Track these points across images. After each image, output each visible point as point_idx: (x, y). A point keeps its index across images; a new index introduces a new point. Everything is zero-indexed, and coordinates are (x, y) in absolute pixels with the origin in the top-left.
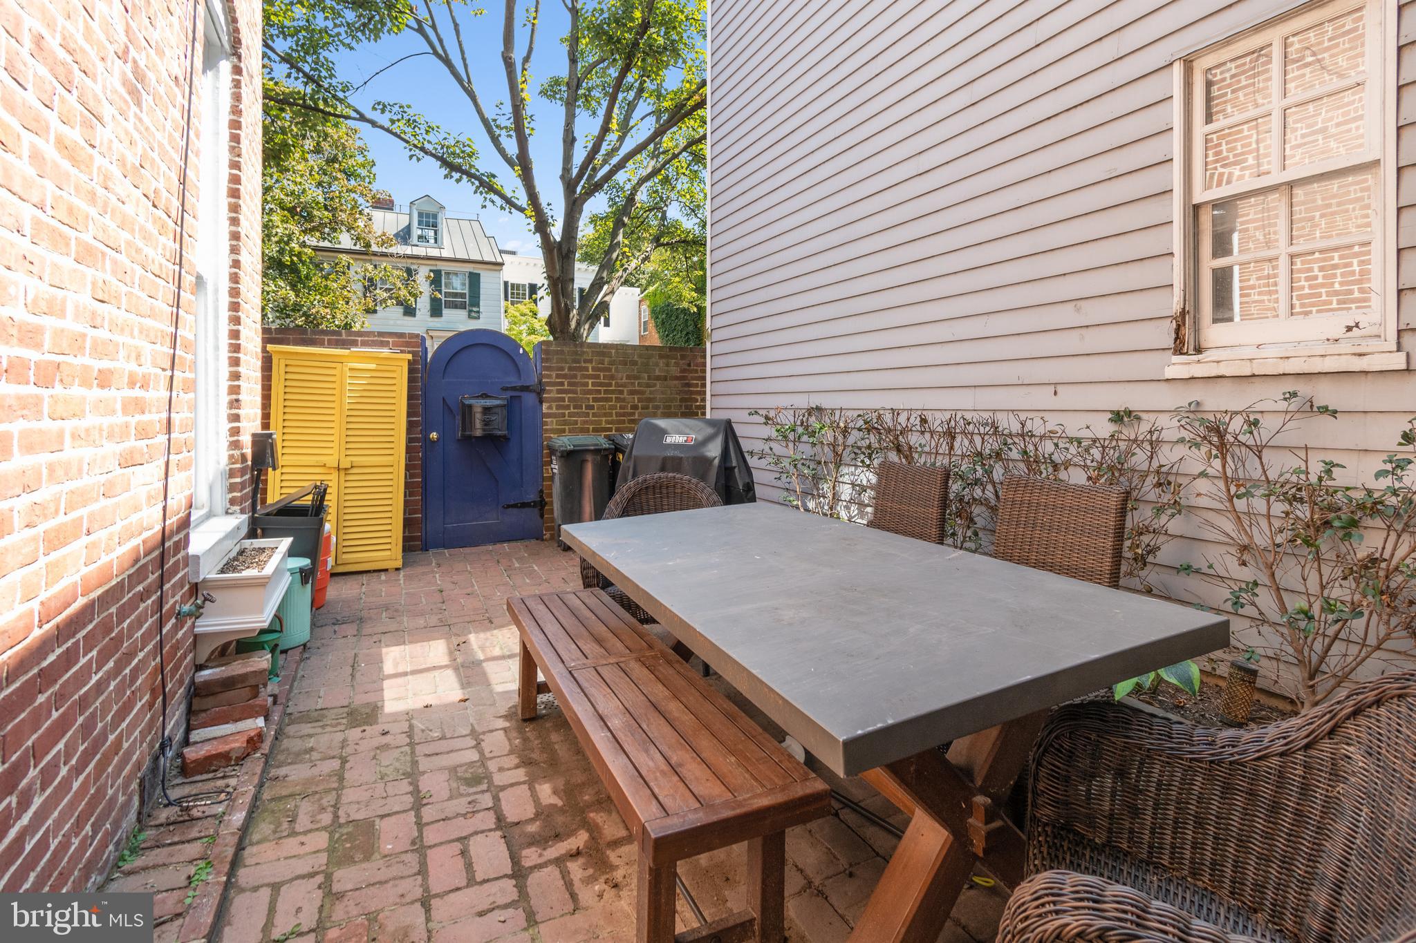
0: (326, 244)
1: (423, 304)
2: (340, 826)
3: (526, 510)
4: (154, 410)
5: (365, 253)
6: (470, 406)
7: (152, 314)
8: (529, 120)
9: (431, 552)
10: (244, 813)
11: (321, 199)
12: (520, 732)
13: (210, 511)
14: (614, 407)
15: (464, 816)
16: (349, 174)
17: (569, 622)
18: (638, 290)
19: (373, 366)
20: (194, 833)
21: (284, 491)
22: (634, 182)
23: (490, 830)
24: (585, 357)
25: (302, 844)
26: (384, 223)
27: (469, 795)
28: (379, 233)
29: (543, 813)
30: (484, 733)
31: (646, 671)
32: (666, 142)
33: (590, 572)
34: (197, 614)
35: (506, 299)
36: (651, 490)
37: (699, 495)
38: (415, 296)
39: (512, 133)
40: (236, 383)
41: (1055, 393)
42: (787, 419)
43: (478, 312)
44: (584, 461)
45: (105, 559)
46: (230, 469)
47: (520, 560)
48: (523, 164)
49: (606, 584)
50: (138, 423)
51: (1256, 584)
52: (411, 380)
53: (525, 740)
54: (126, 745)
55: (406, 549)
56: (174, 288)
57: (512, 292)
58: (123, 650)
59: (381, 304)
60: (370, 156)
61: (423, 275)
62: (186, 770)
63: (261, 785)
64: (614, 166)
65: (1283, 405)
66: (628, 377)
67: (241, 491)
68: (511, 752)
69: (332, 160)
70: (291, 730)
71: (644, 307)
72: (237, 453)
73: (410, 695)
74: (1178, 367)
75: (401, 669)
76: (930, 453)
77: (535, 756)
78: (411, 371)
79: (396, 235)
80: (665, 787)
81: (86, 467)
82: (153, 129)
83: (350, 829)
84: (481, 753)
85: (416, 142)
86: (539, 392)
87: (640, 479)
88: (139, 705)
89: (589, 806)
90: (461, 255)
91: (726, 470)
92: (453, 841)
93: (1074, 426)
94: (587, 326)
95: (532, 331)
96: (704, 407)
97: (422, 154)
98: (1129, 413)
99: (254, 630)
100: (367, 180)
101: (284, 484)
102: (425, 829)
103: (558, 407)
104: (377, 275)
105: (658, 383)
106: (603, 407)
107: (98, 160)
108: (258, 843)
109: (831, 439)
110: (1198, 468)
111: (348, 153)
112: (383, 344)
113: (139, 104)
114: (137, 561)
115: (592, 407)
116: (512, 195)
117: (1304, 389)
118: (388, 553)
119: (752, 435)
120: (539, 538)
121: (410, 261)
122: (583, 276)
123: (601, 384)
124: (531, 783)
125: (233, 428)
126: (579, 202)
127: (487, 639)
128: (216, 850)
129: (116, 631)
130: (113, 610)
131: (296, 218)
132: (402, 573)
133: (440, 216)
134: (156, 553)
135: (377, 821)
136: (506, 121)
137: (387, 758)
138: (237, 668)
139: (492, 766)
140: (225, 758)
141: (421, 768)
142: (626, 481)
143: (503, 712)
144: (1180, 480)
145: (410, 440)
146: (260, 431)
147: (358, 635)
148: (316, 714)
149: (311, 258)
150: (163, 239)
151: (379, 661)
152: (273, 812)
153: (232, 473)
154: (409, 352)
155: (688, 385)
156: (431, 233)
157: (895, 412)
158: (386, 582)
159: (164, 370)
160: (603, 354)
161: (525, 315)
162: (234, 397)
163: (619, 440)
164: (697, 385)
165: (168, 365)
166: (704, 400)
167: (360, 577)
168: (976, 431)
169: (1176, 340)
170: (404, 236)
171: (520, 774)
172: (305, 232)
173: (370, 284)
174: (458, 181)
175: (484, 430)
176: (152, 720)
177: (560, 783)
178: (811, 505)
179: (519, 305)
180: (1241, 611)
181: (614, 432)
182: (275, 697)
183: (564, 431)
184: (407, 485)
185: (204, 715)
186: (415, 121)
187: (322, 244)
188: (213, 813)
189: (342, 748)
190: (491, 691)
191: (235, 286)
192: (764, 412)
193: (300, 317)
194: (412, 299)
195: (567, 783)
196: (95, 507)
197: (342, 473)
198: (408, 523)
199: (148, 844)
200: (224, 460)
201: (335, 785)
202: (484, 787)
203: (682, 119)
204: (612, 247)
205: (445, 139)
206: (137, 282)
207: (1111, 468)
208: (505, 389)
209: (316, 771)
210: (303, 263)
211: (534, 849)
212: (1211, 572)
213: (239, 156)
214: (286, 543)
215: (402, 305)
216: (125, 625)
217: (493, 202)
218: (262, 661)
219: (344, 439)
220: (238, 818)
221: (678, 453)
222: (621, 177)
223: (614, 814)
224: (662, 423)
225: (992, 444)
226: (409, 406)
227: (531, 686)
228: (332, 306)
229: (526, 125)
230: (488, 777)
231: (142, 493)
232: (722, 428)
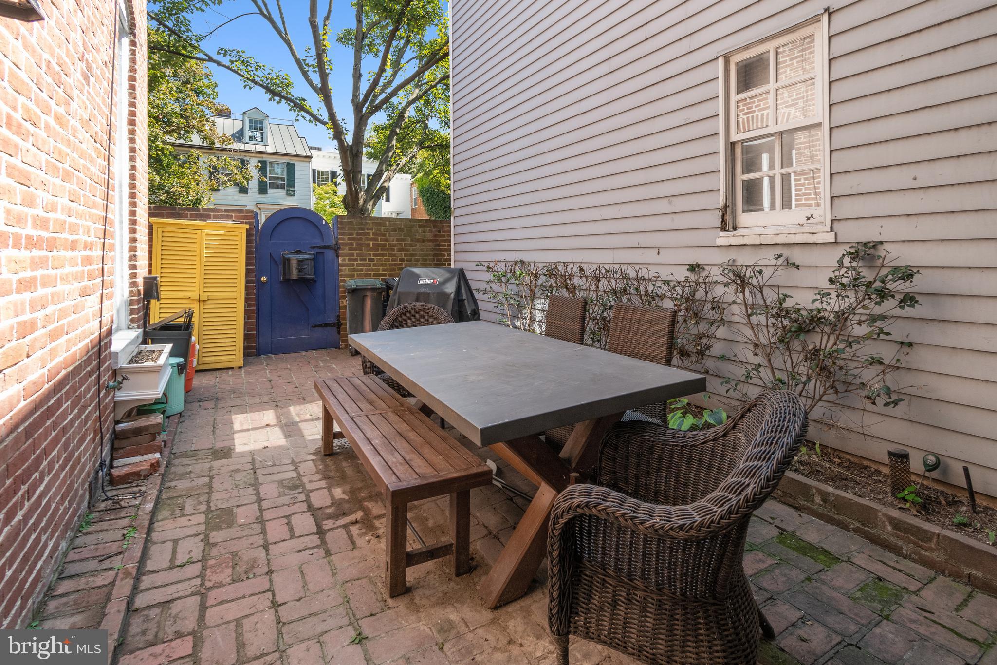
0: (182, 141)
1: (253, 185)
2: (212, 511)
3: (328, 328)
4: (95, 262)
5: (210, 148)
6: (289, 259)
7: (94, 206)
8: (328, 63)
9: (263, 356)
10: (152, 504)
11: (178, 110)
12: (322, 462)
13: (118, 326)
14: (386, 260)
15: (288, 505)
16: (198, 93)
17: (353, 393)
18: (410, 176)
19: (222, 233)
20: (123, 514)
21: (162, 315)
22: (404, 104)
23: (304, 512)
24: (367, 226)
25: (189, 520)
26: (224, 127)
27: (291, 494)
28: (221, 135)
29: (335, 503)
30: (300, 462)
31: (397, 417)
32: (427, 75)
33: (368, 365)
34: (118, 387)
35: (314, 181)
36: (408, 314)
37: (439, 316)
38: (248, 180)
39: (317, 69)
40: (134, 244)
41: (658, 253)
42: (501, 268)
43: (294, 191)
44: (365, 296)
45: (74, 349)
46: (131, 300)
47: (323, 361)
48: (324, 92)
49: (378, 372)
50: (88, 271)
51: (760, 365)
52: (248, 241)
53: (326, 466)
54: (83, 460)
55: (246, 355)
56: (104, 189)
57: (318, 177)
58: (81, 404)
59: (222, 185)
60: (213, 80)
61: (253, 164)
62: (113, 481)
63: (160, 491)
64: (389, 94)
65: (774, 262)
66: (398, 240)
67: (137, 314)
68: (317, 472)
69: (187, 82)
70: (176, 462)
71: (414, 188)
72: (135, 289)
73: (252, 442)
74: (723, 239)
75: (245, 427)
76: (585, 290)
77: (332, 474)
78: (249, 235)
79: (233, 136)
80: (400, 470)
81: (66, 296)
82: (95, 97)
83: (218, 512)
84: (298, 473)
85: (249, 76)
86: (336, 249)
87: (402, 307)
88: (89, 438)
89: (364, 499)
90: (281, 150)
91: (459, 301)
92: (282, 517)
93: (665, 273)
94: (371, 203)
95: (333, 205)
96: (450, 260)
97: (253, 84)
98: (698, 265)
99: (152, 399)
100: (212, 96)
101: (162, 311)
102: (264, 512)
103: (350, 260)
104: (220, 165)
105: (418, 244)
106: (380, 260)
107: (72, 122)
108: (162, 520)
109: (528, 281)
110: (731, 298)
111: (197, 78)
112: (229, 217)
113: (88, 85)
114: (88, 352)
115: (373, 260)
116: (317, 112)
117: (786, 252)
118: (233, 357)
119: (478, 279)
120: (337, 347)
121: (243, 154)
122: (368, 167)
123: (379, 245)
124: (329, 489)
125: (132, 273)
126: (364, 118)
127: (301, 410)
128: (138, 522)
129: (79, 392)
130: (77, 379)
131: (159, 123)
132: (243, 370)
133: (265, 122)
134: (96, 349)
135: (235, 508)
136: (312, 61)
137: (238, 477)
138: (142, 422)
139: (305, 480)
140: (137, 475)
141: (261, 481)
142: (392, 307)
143: (312, 451)
144: (725, 306)
145: (247, 282)
146: (147, 275)
147: (215, 408)
148: (191, 453)
149: (170, 152)
150: (99, 161)
151: (231, 423)
152: (169, 505)
153: (131, 303)
154: (247, 223)
155: (439, 245)
156: (259, 135)
157: (565, 265)
158: (232, 375)
159: (100, 239)
160: (380, 224)
161: (328, 193)
162: (133, 253)
163: (391, 282)
164: (444, 246)
165: (102, 236)
166: (449, 255)
167: (214, 372)
168: (612, 276)
169: (722, 222)
170: (239, 136)
171: (323, 484)
172: (165, 133)
173: (214, 171)
174: (279, 102)
175: (298, 275)
176: (95, 449)
177: (347, 487)
178: (518, 324)
179: (323, 186)
180: (750, 381)
181: (388, 277)
182: (165, 442)
183: (353, 276)
184: (246, 312)
185: (122, 451)
186: (248, 62)
187: (178, 142)
188: (133, 504)
189: (210, 471)
190: (304, 439)
191: (133, 182)
192: (486, 264)
193: (163, 194)
194: (246, 182)
195: (351, 487)
196: (70, 319)
197: (202, 304)
198: (247, 337)
199: (96, 520)
200: (126, 294)
201: (208, 491)
202: (300, 490)
203: (437, 62)
204: (389, 149)
205: (269, 73)
206: (88, 188)
207: (687, 299)
208: (313, 248)
209: (194, 483)
210: (165, 155)
211: (330, 521)
212: (735, 359)
213: (135, 98)
214: (168, 347)
215: (238, 185)
216: (82, 389)
217: (304, 117)
218: (158, 419)
219: (203, 281)
220: (149, 506)
221: (427, 290)
222: (394, 100)
223: (380, 503)
224: (416, 270)
225: (620, 285)
226: (247, 259)
227: (329, 434)
228: (187, 186)
229: (326, 67)
230: (303, 485)
231: (89, 311)
232: (457, 273)
